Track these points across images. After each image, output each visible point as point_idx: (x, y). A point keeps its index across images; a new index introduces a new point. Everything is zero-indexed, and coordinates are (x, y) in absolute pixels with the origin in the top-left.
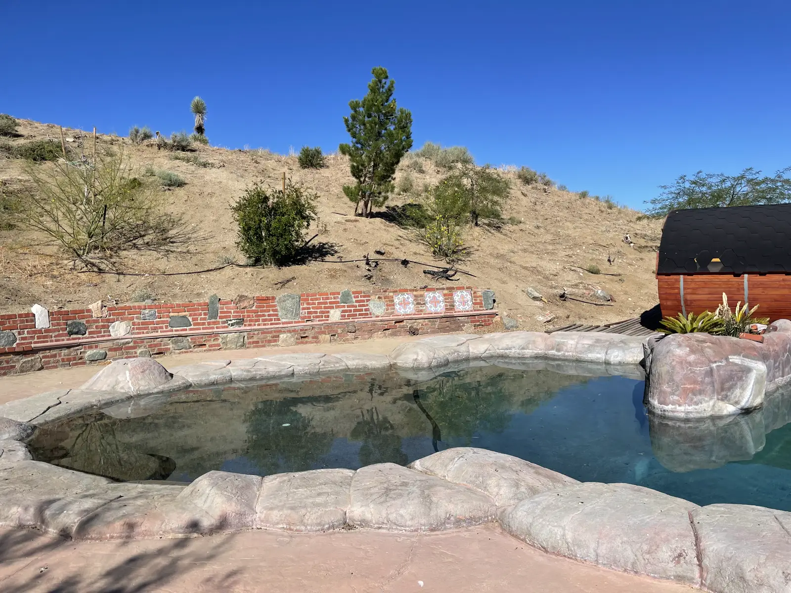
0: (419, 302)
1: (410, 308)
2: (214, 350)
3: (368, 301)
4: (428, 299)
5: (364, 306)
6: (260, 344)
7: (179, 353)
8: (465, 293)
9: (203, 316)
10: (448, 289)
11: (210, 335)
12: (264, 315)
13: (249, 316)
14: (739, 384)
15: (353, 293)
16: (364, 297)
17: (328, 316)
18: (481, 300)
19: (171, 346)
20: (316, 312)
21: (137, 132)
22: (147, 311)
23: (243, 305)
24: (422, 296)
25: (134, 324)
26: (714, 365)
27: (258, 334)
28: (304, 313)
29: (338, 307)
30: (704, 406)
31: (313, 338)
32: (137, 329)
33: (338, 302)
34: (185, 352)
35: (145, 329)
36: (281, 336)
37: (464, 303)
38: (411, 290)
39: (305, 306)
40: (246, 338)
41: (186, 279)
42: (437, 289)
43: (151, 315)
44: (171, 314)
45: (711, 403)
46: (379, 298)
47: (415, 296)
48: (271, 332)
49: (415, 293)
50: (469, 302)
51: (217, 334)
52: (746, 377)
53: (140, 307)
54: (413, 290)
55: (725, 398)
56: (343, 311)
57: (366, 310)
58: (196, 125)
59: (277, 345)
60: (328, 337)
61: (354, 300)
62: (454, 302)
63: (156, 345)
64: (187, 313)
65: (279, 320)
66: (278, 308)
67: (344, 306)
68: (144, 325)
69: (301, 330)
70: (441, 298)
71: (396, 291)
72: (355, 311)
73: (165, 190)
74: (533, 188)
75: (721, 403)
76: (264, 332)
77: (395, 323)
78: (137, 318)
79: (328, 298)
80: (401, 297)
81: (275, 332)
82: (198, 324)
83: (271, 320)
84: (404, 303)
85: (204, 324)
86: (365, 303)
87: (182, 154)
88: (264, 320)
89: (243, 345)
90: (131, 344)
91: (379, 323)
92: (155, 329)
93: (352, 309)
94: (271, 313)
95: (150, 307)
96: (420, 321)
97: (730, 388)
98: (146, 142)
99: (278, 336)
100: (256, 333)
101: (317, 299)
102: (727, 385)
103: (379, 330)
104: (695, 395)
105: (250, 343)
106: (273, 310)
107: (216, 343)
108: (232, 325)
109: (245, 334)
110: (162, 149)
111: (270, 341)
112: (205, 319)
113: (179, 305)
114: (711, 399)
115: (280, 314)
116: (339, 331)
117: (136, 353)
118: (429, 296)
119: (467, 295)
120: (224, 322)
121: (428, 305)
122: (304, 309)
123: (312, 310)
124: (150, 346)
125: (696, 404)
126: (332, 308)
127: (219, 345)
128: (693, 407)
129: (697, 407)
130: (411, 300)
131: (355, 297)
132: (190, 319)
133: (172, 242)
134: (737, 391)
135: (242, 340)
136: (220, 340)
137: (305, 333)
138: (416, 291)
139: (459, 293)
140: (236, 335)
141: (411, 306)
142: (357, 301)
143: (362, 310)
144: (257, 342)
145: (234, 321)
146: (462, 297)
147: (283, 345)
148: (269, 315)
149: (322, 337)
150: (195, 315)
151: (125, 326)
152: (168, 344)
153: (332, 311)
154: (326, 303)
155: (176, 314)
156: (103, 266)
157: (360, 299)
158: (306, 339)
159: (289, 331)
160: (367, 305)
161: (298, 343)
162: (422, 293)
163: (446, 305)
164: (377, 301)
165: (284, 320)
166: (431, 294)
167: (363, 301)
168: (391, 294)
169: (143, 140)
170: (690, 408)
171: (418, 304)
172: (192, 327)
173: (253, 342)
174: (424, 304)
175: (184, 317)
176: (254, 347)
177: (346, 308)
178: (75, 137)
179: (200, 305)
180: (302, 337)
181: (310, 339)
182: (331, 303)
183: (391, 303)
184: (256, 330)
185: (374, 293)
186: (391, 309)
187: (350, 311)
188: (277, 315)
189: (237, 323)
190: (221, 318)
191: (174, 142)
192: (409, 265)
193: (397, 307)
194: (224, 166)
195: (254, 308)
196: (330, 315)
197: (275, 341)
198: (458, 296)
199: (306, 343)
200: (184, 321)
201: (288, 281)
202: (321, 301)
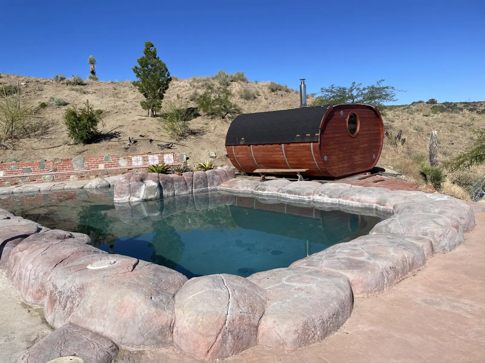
0: (145, 160)
1: (140, 163)
2: (40, 182)
3: (118, 160)
4: (150, 158)
5: (116, 162)
6: (61, 180)
7: (24, 184)
8: (170, 155)
9: (37, 168)
10: (161, 153)
11: (38, 176)
12: (66, 167)
13: (59, 168)
14: (138, 190)
15: (111, 156)
16: (116, 158)
17: (98, 167)
18: (178, 159)
19: (20, 181)
20: (92, 166)
21: (57, 77)
22: (12, 166)
23: (56, 163)
24: (147, 157)
25: (7, 172)
26: (131, 183)
27: (60, 175)
28: (86, 166)
29: (103, 163)
30: (124, 198)
31: (87, 177)
32: (8, 174)
33: (103, 161)
34: (27, 183)
35: (12, 174)
36: (71, 176)
37: (169, 160)
38: (141, 154)
39: (87, 163)
40: (54, 177)
41: (41, 151)
42: (155, 154)
43: (14, 168)
44: (23, 167)
45: (128, 197)
46: (124, 158)
47: (143, 157)
48: (66, 175)
49: (143, 156)
50: (172, 160)
51: (41, 176)
52: (140, 187)
53: (9, 165)
54: (142, 154)
55: (134, 196)
56: (105, 165)
57: (117, 164)
58: (91, 70)
59: (70, 181)
60: (94, 176)
61: (111, 159)
62: (164, 159)
63: (13, 181)
64: (30, 167)
65: (73, 169)
66: (73, 164)
67: (106, 163)
68: (12, 172)
69: (80, 174)
70: (157, 158)
71: (133, 155)
72: (111, 165)
73: (57, 108)
74: (275, 94)
75: (132, 197)
76: (62, 174)
77: (128, 170)
78: (8, 169)
79: (98, 159)
80: (135, 157)
81: (68, 174)
82: (36, 171)
83: (70, 169)
84: (137, 161)
85: (38, 171)
86: (117, 161)
87: (78, 87)
88: (66, 169)
89: (53, 180)
90: (3, 180)
91: (119, 170)
92: (16, 174)
93: (110, 164)
94: (70, 166)
95: (14, 164)
96: (141, 169)
97: (135, 191)
98: (61, 82)
99: (70, 176)
100: (59, 175)
101: (92, 160)
102: (134, 190)
103: (120, 173)
104: (121, 194)
105: (56, 179)
106: (71, 165)
107: (40, 179)
108: (51, 172)
109: (54, 175)
110: (69, 85)
111: (66, 179)
112: (38, 169)
113: (27, 164)
114: (127, 196)
115: (74, 166)
116: (100, 174)
117: (5, 184)
118: (150, 157)
119: (171, 156)
120: (47, 171)
121: (150, 161)
122: (86, 164)
123: (90, 164)
124: (11, 181)
125: (122, 197)
126: (100, 163)
127: (42, 180)
128: (121, 198)
129: (122, 199)
130: (141, 159)
131: (111, 158)
132: (32, 169)
133: (47, 134)
134: (138, 193)
135: (52, 178)
136: (42, 178)
137: (82, 175)
138: (144, 154)
139: (167, 155)
140: (49, 176)
141: (141, 162)
142: (112, 160)
143: (115, 164)
144: (60, 179)
145: (52, 170)
146: (169, 157)
147: (72, 180)
148: (69, 167)
149: (91, 177)
150: (34, 167)
151: (3, 173)
152: (19, 180)
153: (100, 165)
154: (97, 161)
155: (25, 167)
156: (8, 146)
157: (114, 159)
158: (84, 178)
159: (75, 174)
160: (118, 162)
161: (79, 180)
162: (147, 155)
163: (159, 161)
164: (123, 160)
165: (76, 169)
166: (152, 156)
167: (116, 160)
168: (131, 156)
169: (60, 81)
170: (119, 199)
171: (144, 161)
172: (33, 173)
173: (58, 179)
174: (148, 161)
175: (29, 168)
176: (58, 181)
177: (107, 164)
178: (26, 82)
179: (36, 163)
180: (81, 177)
181: (85, 178)
182: (99, 161)
183: (130, 160)
184: (59, 174)
185: (122, 156)
186: (130, 163)
187: (109, 165)
188: (72, 167)
189: (54, 171)
190: (46, 168)
191: (75, 81)
192: (153, 142)
193: (133, 163)
194: (95, 93)
195: (61, 164)
196: (99, 167)
197: (68, 179)
198: (166, 157)
199: (84, 179)
200: (29, 171)
201: (84, 151)
202: (95, 160)
